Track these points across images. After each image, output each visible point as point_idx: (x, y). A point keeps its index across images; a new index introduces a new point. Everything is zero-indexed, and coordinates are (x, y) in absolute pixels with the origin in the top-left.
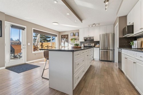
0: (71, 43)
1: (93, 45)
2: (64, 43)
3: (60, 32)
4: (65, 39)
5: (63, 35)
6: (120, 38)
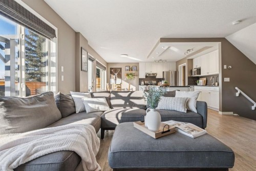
0: (126, 79)
2: (116, 79)
3: (108, 64)
4: (116, 74)
5: (113, 68)
6: (188, 77)
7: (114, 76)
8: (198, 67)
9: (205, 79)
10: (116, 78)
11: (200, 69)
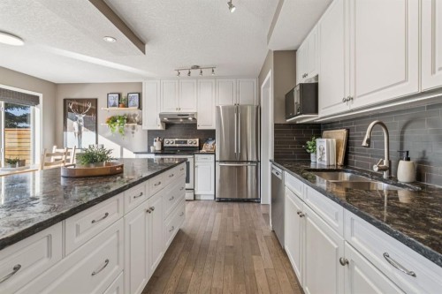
0: (109, 133)
1: (194, 142)
4: (81, 117)
5: (72, 97)
6: (276, 126)
7: (75, 124)
8: (310, 79)
9: (341, 134)
10: (80, 128)
11: (316, 86)
